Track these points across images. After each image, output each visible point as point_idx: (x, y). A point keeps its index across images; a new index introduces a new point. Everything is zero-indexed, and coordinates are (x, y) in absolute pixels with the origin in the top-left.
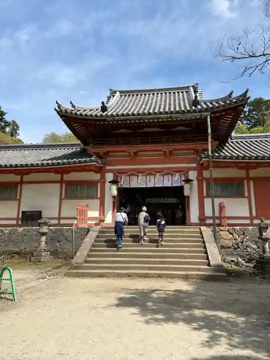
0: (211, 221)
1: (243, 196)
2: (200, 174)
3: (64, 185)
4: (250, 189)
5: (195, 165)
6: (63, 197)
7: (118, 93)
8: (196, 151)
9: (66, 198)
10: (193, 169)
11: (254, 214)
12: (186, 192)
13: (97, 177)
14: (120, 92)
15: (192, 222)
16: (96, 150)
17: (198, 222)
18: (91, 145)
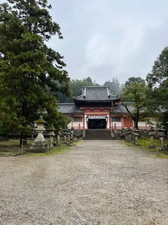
1: (120, 121)
2: (110, 116)
3: (73, 118)
4: (122, 120)
8: (109, 109)
9: (74, 121)
10: (108, 114)
11: (123, 126)
12: (106, 120)
13: (82, 116)
15: (108, 128)
16: (82, 109)
18: (81, 107)
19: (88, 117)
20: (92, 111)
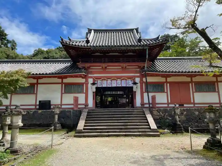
0: (148, 106)
1: (164, 92)
2: (141, 80)
3: (63, 85)
4: (168, 88)
5: (139, 75)
6: (63, 92)
7: (93, 31)
8: (140, 67)
9: (65, 93)
10: (138, 77)
11: (170, 101)
12: (134, 90)
13: (83, 81)
14: (94, 30)
15: (137, 106)
16: (83, 65)
17: (140, 106)
18: (80, 62)
19: (96, 82)
20: (104, 70)
